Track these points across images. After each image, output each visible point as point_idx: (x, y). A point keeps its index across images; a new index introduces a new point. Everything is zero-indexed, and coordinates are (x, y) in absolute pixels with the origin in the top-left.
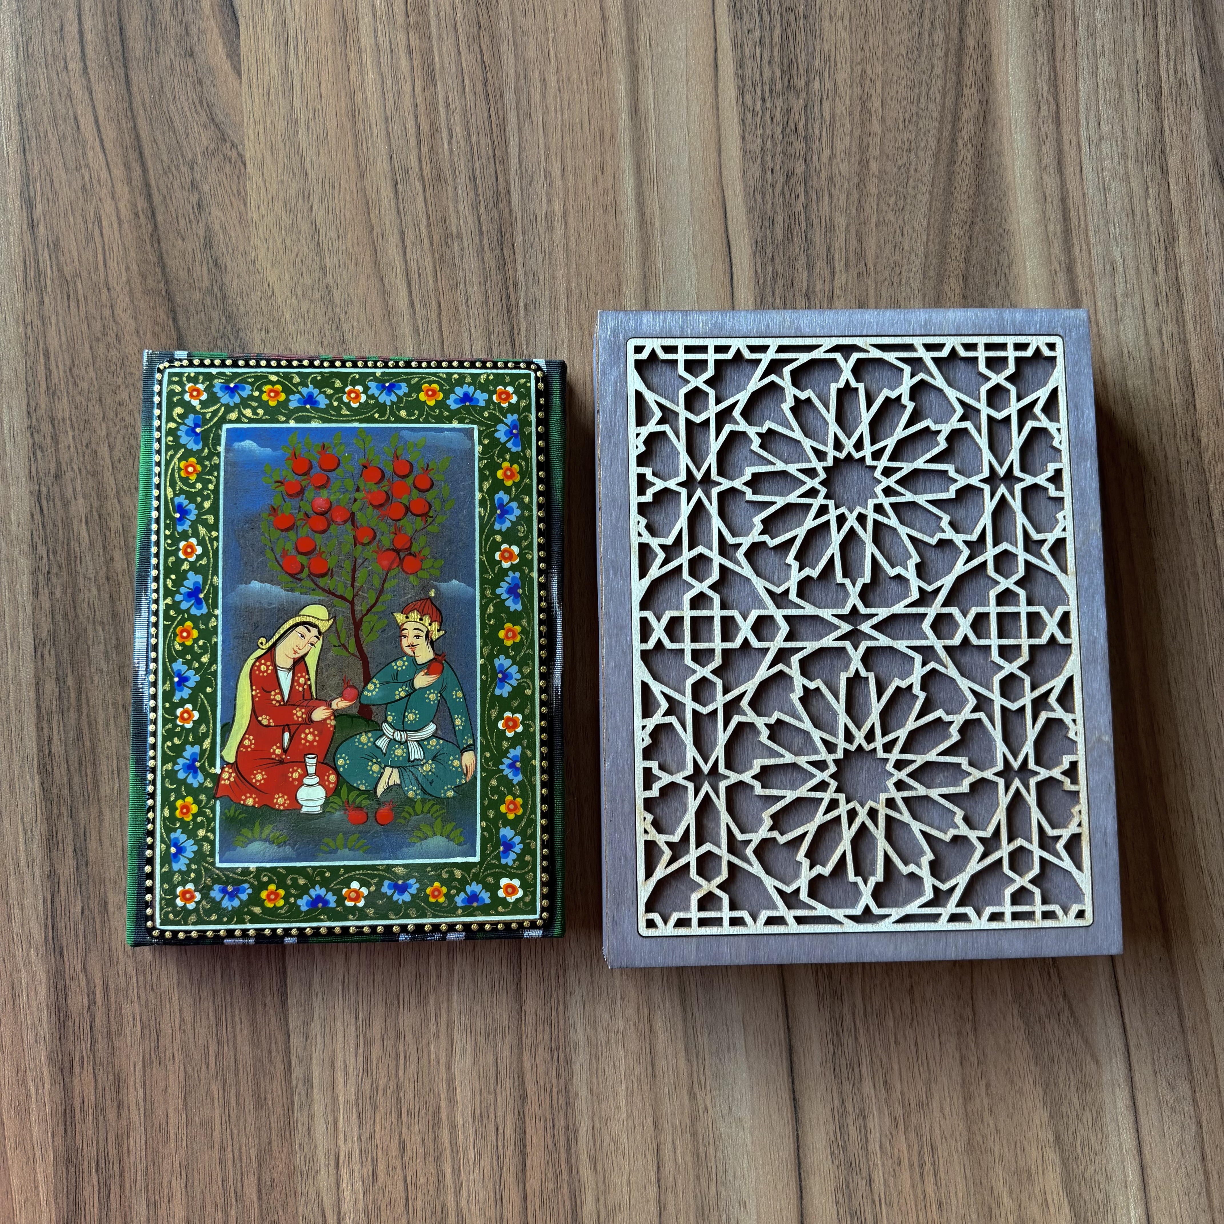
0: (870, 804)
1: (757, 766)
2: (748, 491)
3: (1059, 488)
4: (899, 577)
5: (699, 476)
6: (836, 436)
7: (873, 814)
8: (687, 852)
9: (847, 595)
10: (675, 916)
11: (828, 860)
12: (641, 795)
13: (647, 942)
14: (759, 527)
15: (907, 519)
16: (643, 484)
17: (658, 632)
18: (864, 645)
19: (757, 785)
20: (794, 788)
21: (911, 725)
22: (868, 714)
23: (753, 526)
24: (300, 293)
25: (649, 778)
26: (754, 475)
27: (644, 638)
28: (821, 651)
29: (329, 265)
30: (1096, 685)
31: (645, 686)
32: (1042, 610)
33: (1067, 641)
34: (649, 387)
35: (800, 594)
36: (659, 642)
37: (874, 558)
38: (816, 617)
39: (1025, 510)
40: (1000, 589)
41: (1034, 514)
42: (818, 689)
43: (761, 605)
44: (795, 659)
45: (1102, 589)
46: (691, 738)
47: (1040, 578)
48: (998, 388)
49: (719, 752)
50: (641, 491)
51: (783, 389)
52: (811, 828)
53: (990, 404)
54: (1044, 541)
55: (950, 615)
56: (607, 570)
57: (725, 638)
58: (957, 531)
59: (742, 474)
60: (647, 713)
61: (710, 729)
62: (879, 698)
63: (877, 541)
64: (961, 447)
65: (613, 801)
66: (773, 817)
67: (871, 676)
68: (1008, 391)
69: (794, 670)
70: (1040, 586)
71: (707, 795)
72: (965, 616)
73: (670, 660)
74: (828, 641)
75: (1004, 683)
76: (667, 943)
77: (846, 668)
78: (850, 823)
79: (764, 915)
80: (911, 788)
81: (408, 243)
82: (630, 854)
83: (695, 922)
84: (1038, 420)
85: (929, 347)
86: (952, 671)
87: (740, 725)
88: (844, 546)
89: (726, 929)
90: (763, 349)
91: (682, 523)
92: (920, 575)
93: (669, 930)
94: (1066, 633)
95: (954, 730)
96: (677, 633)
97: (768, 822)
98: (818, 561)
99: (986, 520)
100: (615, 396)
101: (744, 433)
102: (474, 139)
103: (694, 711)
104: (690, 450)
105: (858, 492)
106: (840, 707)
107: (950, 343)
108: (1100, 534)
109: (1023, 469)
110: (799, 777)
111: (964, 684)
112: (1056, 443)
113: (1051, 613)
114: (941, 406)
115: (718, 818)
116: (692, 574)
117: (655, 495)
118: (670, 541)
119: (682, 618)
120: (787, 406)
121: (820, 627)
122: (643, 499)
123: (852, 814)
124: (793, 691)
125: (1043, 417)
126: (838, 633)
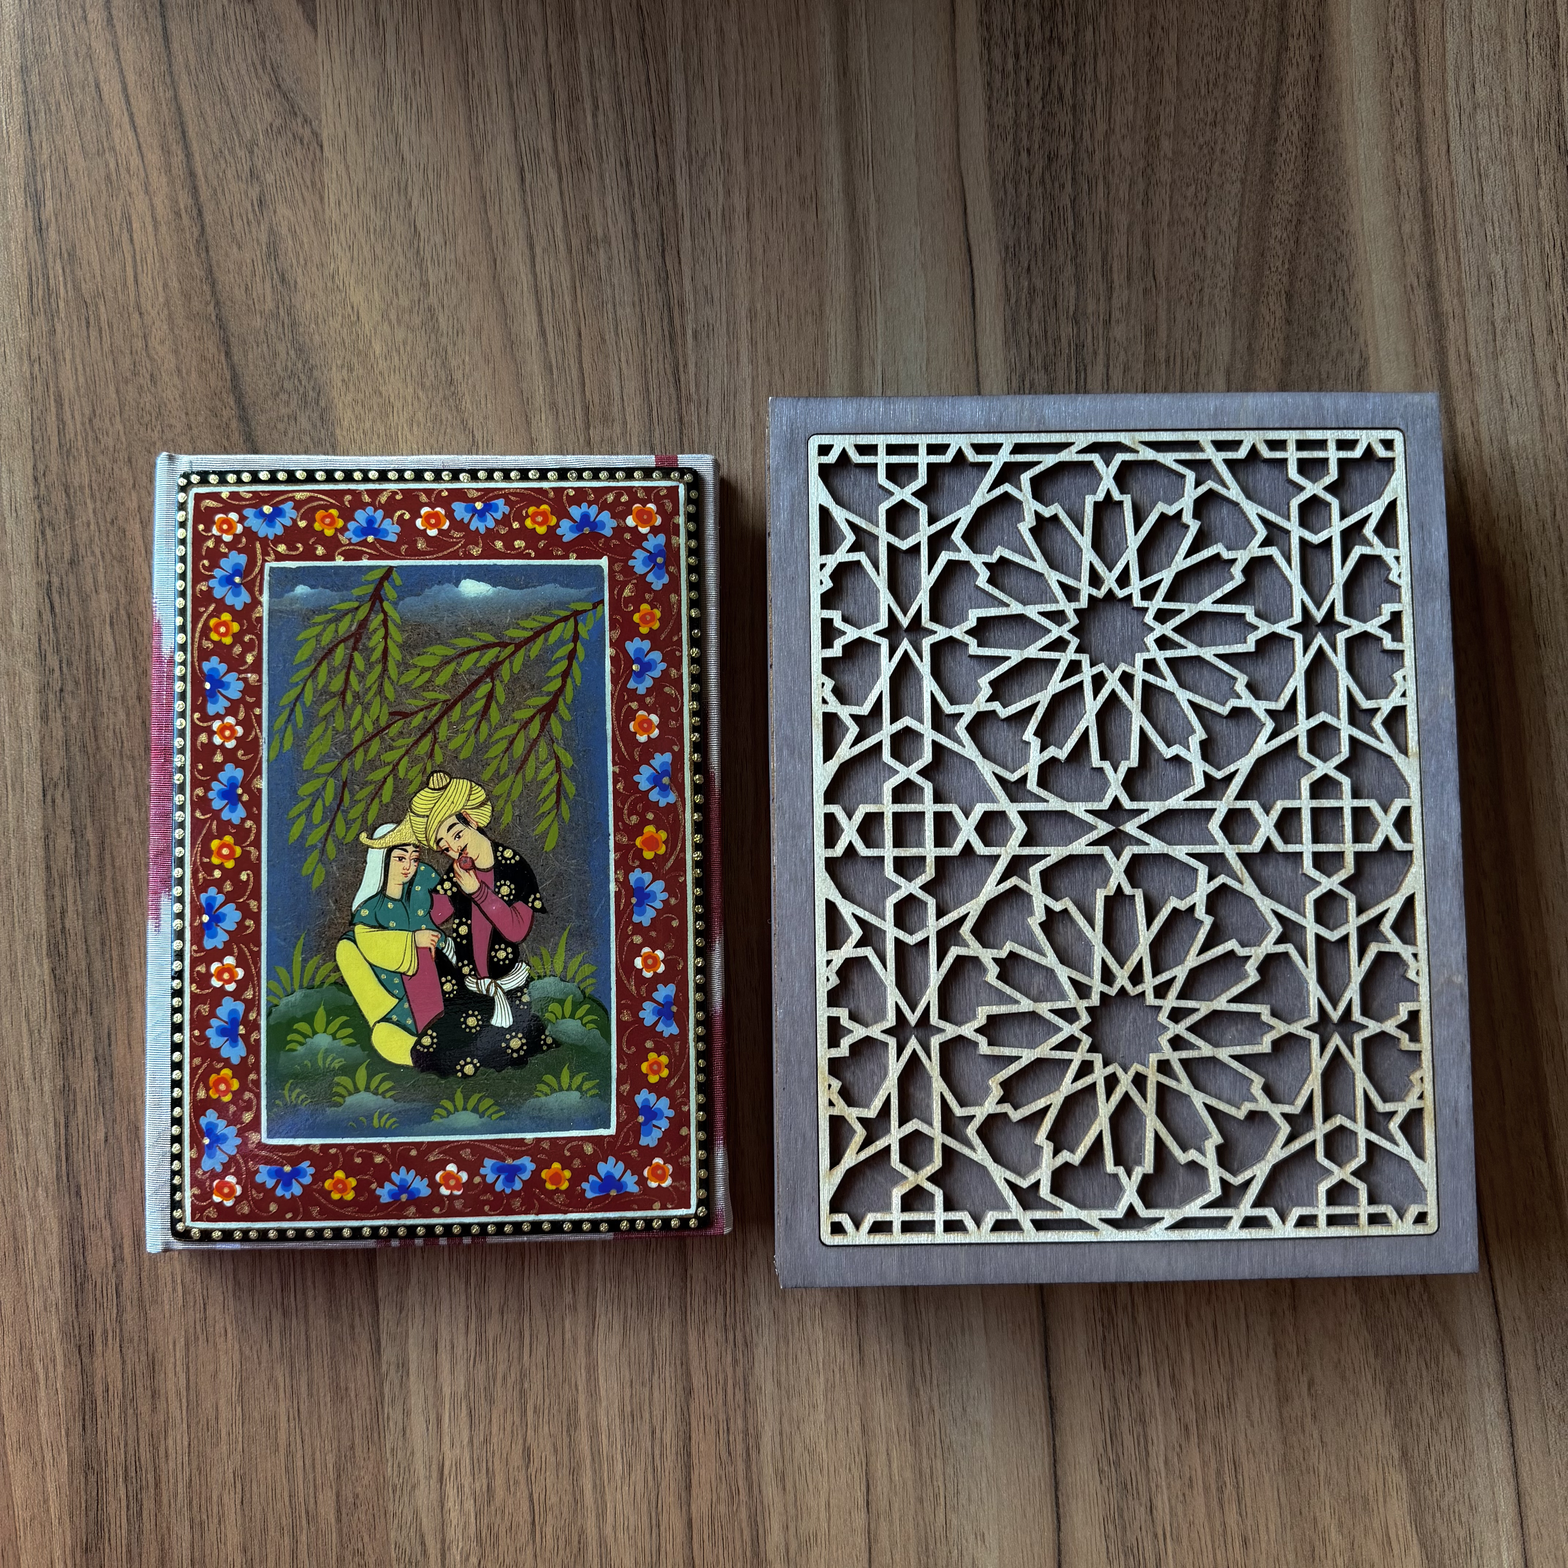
0: (1136, 1067)
1: (982, 1014)
2: (972, 642)
3: (1397, 637)
4: (1177, 758)
5: (905, 622)
6: (1091, 566)
7: (1139, 1081)
8: (888, 1131)
9: (1106, 784)
10: (869, 1219)
11: (1078, 1144)
12: (824, 1054)
13: (832, 1253)
14: (987, 691)
15: (1189, 680)
16: (829, 633)
17: (849, 834)
18: (1127, 854)
19: (982, 1041)
20: (1032, 1046)
21: (1192, 960)
22: (1135, 946)
23: (978, 689)
24: (393, 317)
25: (835, 1031)
26: (979, 620)
27: (830, 842)
28: (1071, 859)
29: (432, 279)
30: (1445, 907)
31: (831, 906)
32: (1372, 804)
33: (1406, 847)
34: (838, 501)
35: (1042, 782)
36: (850, 847)
37: (1143, 733)
38: (1064, 814)
39: (1351, 668)
40: (1316, 775)
41: (1362, 673)
42: (1065, 911)
43: (990, 797)
44: (1035, 871)
45: (1454, 776)
46: (893, 978)
47: (1371, 760)
48: (1314, 500)
49: (931, 996)
50: (827, 643)
51: (1020, 503)
52: (1056, 1099)
53: (1304, 523)
54: (1375, 711)
55: (1248, 811)
56: (780, 750)
57: (941, 840)
58: (1257, 697)
59: (964, 618)
60: (833, 943)
61: (919, 965)
62: (1149, 924)
63: (1147, 710)
64: (1263, 581)
65: (787, 1062)
66: (1004, 1084)
67: (1139, 895)
68: (1328, 505)
69: (1034, 886)
70: (1369, 773)
71: (914, 1054)
72: (1267, 812)
73: (866, 871)
74: (1080, 847)
75: (1319, 903)
76: (859, 1254)
77: (1105, 883)
78: (1109, 1094)
79: (990, 1218)
80: (1191, 1046)
81: (538, 250)
82: (810, 1134)
83: (897, 1227)
84: (1371, 545)
85: (1220, 446)
86: (1250, 888)
87: (959, 959)
88: (1102, 716)
89: (940, 1236)
90: (995, 448)
91: (883, 685)
92: (1206, 756)
93: (862, 1237)
94: (1406, 836)
95: (1251, 968)
96: (875, 834)
97: (997, 1092)
98: (1067, 738)
99: (1297, 681)
100: (792, 510)
101: (967, 563)
102: (627, 110)
103: (897, 940)
104: (894, 587)
105: (1122, 642)
106: (1095, 936)
107: (1249, 439)
108: (1452, 701)
109: (1348, 613)
110: (1040, 1030)
111: (1265, 905)
112: (1393, 577)
113: (1386, 809)
114: (1236, 526)
115: (930, 1086)
116: (895, 754)
117: (845, 647)
118: (865, 710)
119: (881, 815)
120: (1024, 528)
121: (1069, 827)
122: (829, 653)
123: (1111, 1082)
124: (1031, 913)
125: (1375, 540)
126: (1094, 835)
